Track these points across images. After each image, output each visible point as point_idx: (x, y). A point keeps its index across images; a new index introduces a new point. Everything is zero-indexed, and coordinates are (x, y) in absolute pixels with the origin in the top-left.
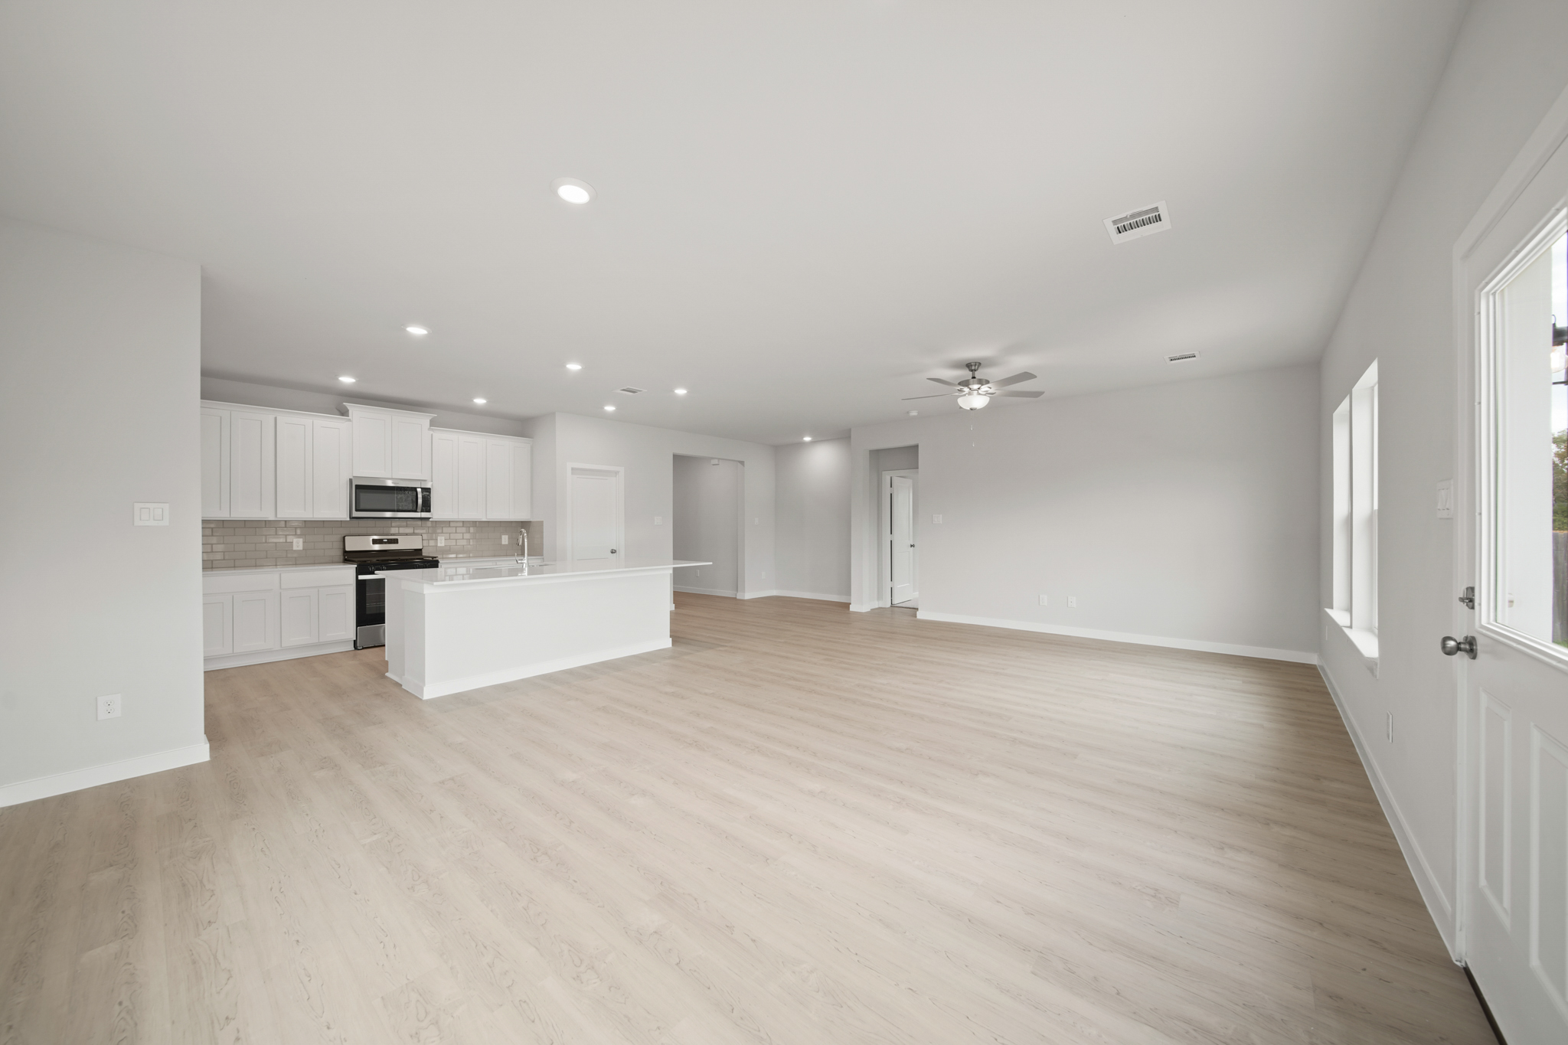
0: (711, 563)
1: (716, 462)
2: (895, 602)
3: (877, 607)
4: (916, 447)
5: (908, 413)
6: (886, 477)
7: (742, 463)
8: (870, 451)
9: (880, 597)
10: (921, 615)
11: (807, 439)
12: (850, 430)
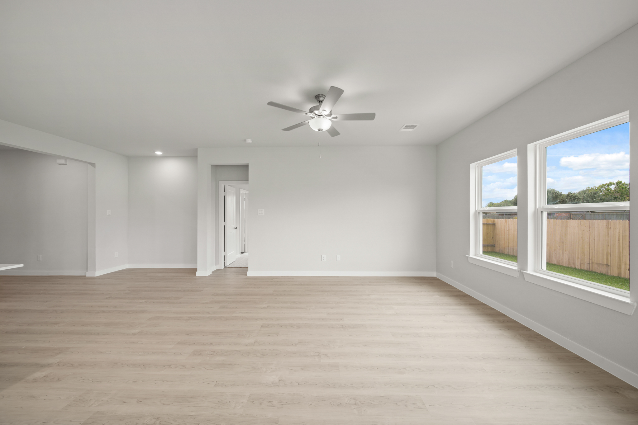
0: (22, 265)
1: (63, 161)
2: (227, 265)
3: (215, 269)
4: (246, 166)
5: (245, 140)
6: (222, 185)
7: (93, 165)
8: (212, 166)
9: (217, 262)
10: (251, 273)
11: (159, 153)
12: (197, 149)
